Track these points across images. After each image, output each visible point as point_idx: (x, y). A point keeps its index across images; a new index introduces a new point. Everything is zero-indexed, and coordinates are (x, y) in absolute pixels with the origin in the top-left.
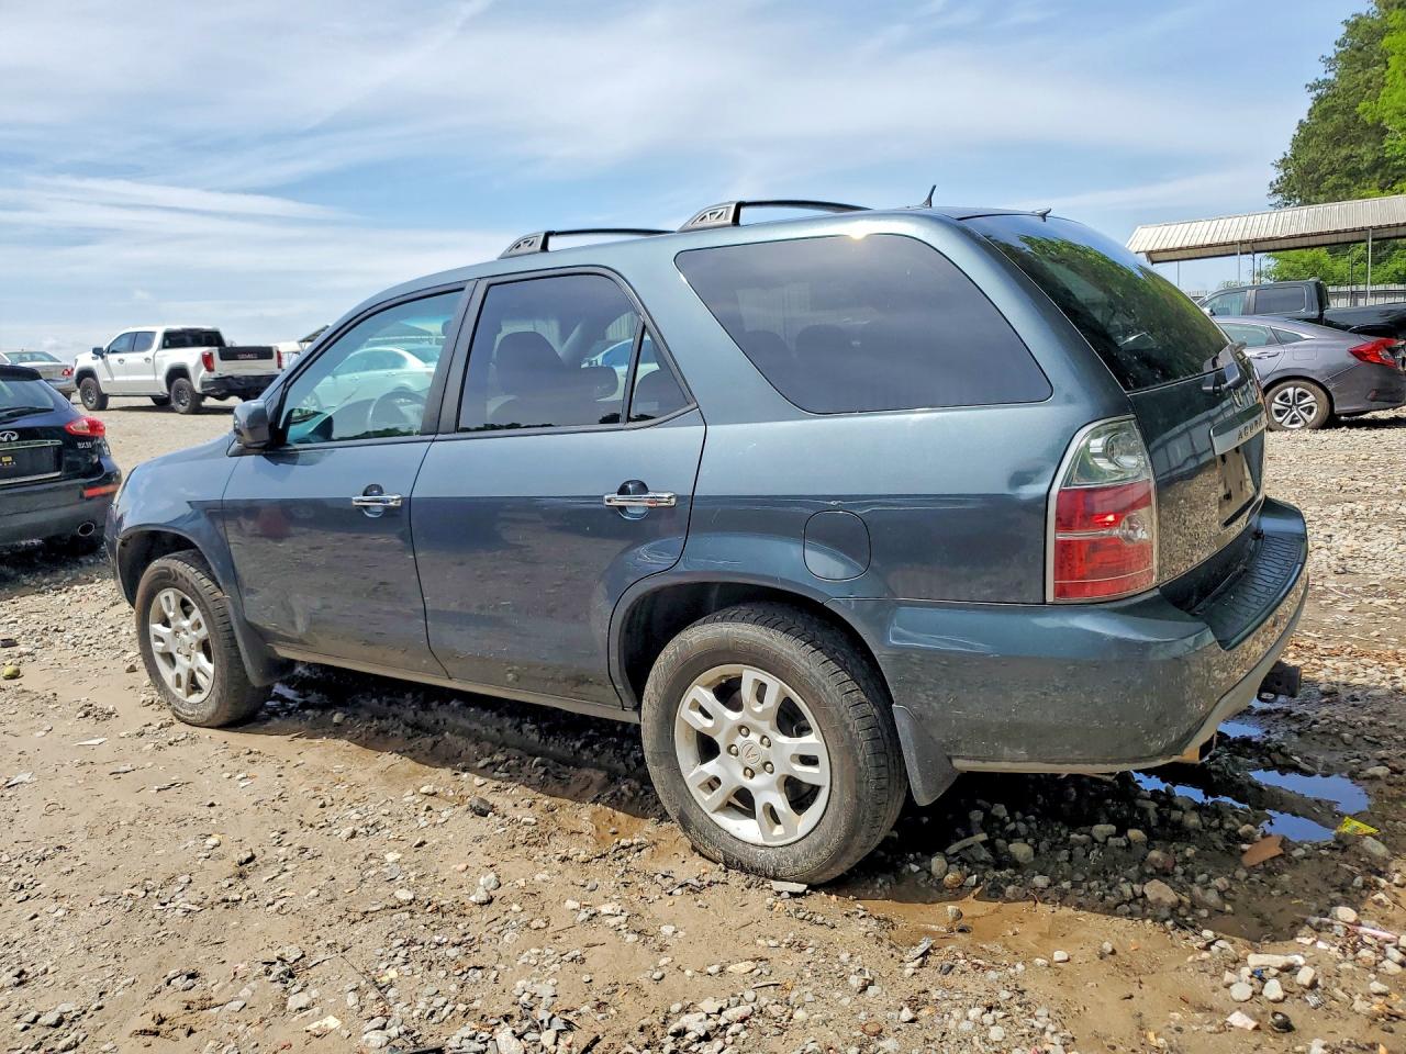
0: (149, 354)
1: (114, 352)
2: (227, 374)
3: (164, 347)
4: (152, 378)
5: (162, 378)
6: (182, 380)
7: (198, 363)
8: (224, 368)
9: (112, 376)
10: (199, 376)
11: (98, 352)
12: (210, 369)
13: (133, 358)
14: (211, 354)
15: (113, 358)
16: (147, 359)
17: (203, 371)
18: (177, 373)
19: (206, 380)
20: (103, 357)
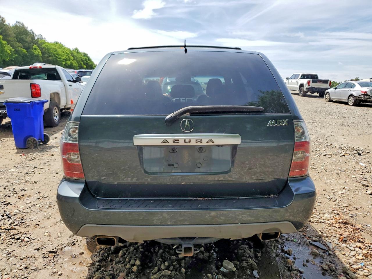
0: (297, 80)
1: (291, 79)
2: (313, 87)
3: (301, 78)
4: (296, 86)
5: (298, 86)
6: (302, 87)
7: (306, 83)
8: (313, 85)
9: (289, 85)
10: (306, 86)
11: (287, 79)
12: (309, 85)
13: (294, 81)
14: (310, 81)
15: (290, 80)
16: (296, 81)
17: (307, 85)
18: (302, 85)
19: (307, 88)
20: (288, 80)
